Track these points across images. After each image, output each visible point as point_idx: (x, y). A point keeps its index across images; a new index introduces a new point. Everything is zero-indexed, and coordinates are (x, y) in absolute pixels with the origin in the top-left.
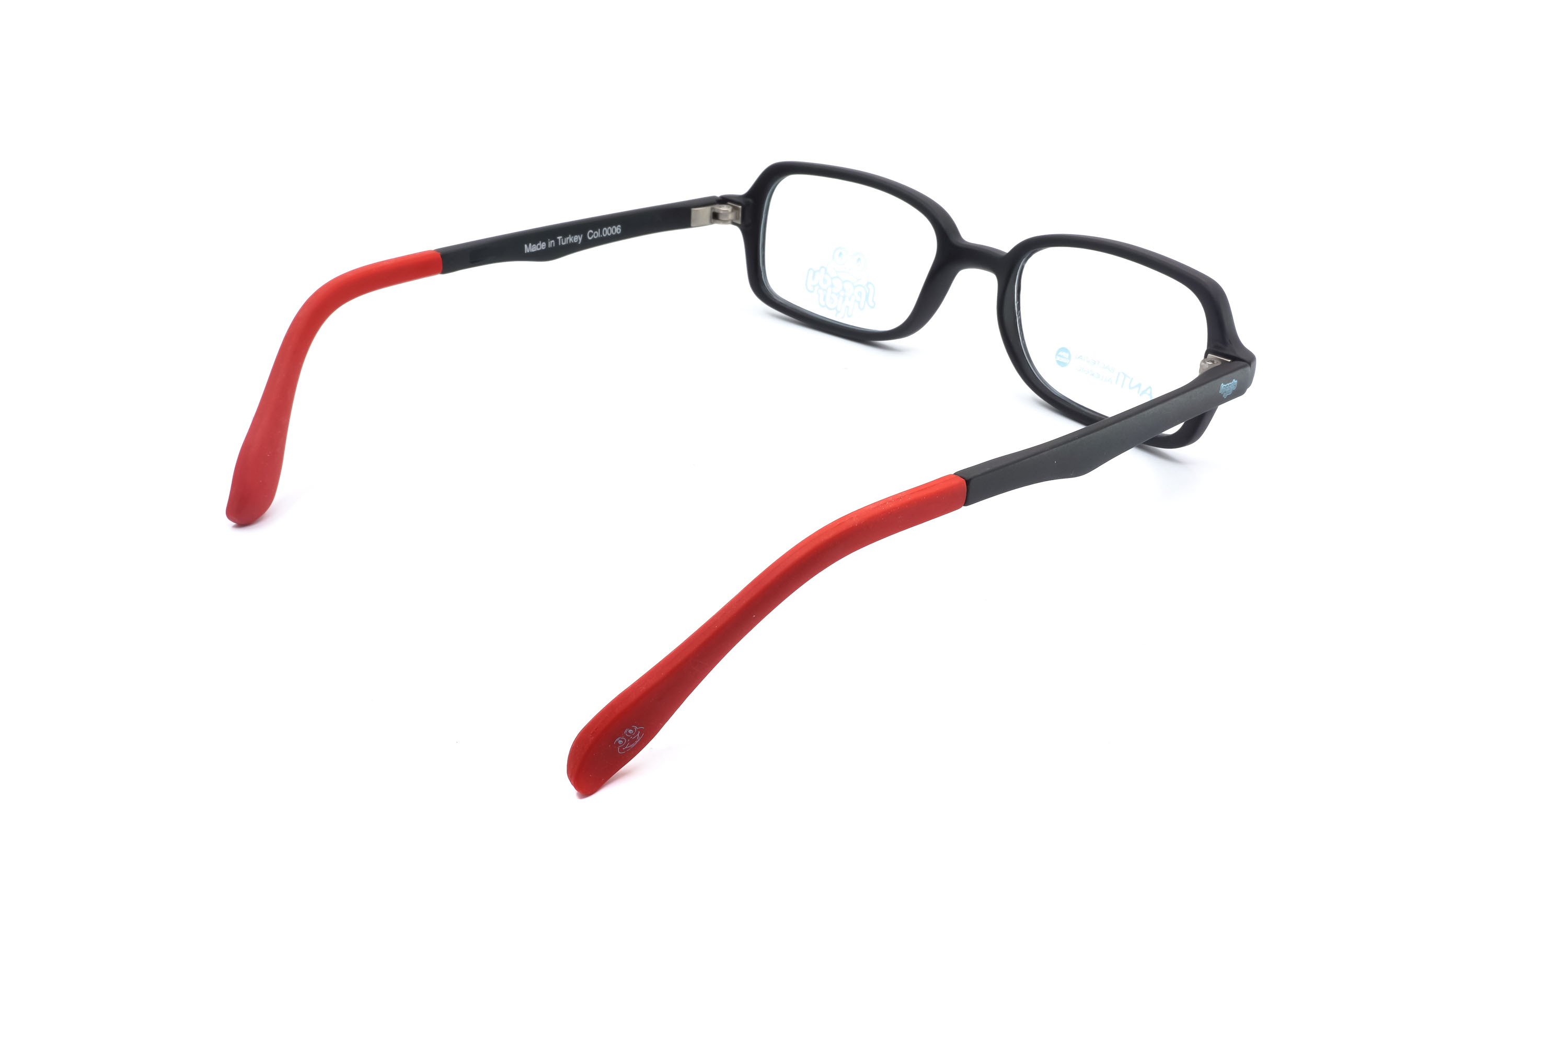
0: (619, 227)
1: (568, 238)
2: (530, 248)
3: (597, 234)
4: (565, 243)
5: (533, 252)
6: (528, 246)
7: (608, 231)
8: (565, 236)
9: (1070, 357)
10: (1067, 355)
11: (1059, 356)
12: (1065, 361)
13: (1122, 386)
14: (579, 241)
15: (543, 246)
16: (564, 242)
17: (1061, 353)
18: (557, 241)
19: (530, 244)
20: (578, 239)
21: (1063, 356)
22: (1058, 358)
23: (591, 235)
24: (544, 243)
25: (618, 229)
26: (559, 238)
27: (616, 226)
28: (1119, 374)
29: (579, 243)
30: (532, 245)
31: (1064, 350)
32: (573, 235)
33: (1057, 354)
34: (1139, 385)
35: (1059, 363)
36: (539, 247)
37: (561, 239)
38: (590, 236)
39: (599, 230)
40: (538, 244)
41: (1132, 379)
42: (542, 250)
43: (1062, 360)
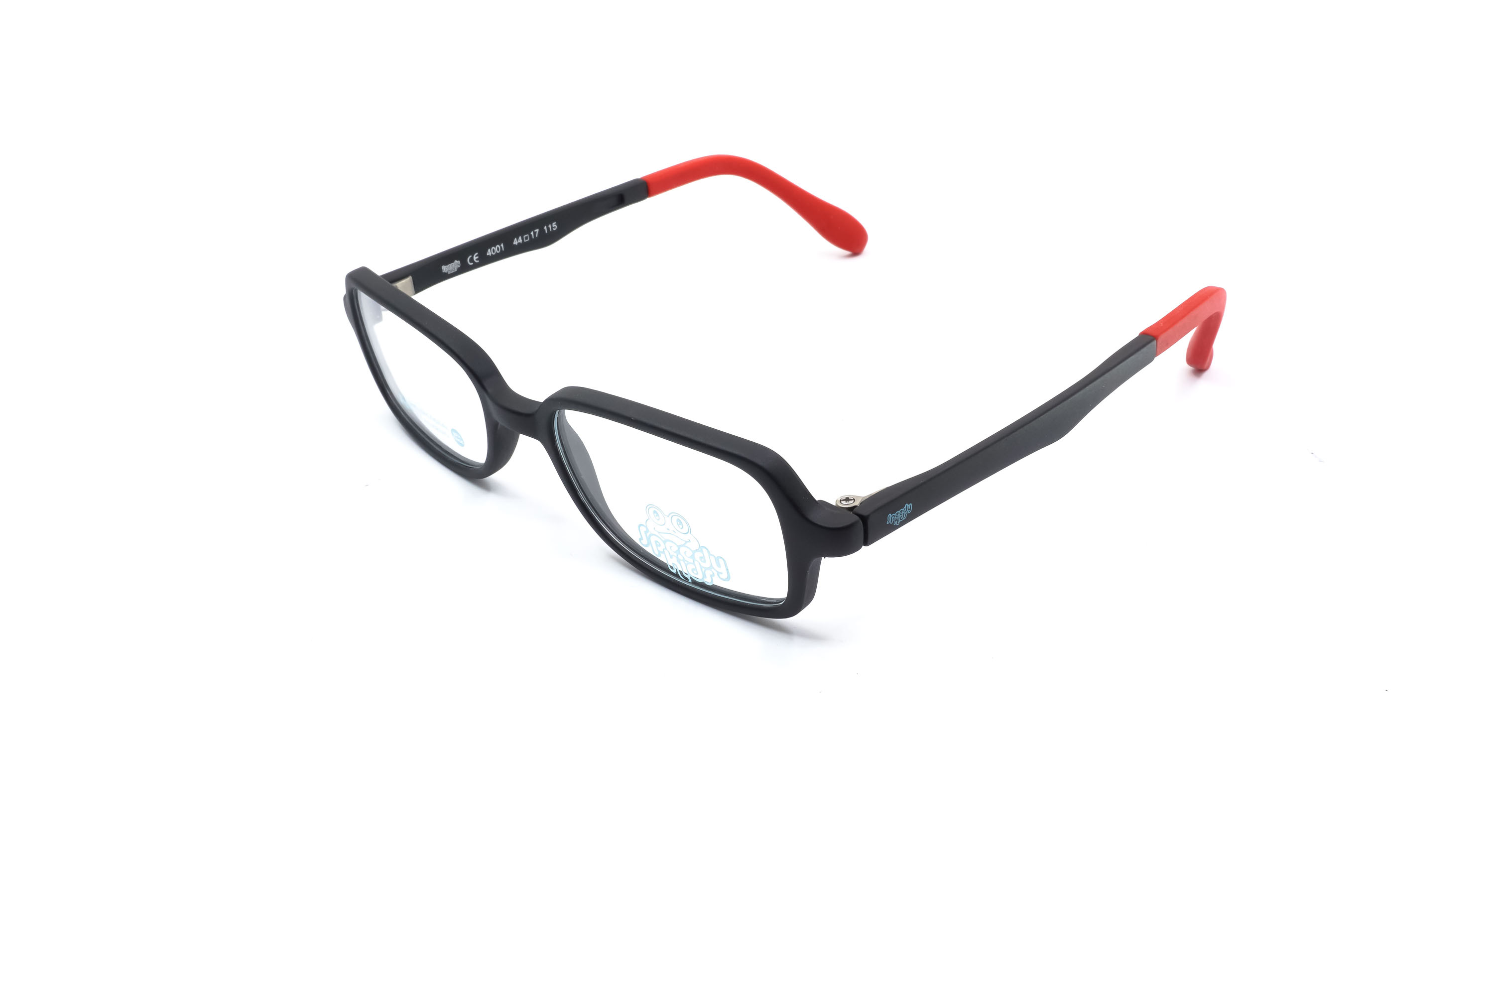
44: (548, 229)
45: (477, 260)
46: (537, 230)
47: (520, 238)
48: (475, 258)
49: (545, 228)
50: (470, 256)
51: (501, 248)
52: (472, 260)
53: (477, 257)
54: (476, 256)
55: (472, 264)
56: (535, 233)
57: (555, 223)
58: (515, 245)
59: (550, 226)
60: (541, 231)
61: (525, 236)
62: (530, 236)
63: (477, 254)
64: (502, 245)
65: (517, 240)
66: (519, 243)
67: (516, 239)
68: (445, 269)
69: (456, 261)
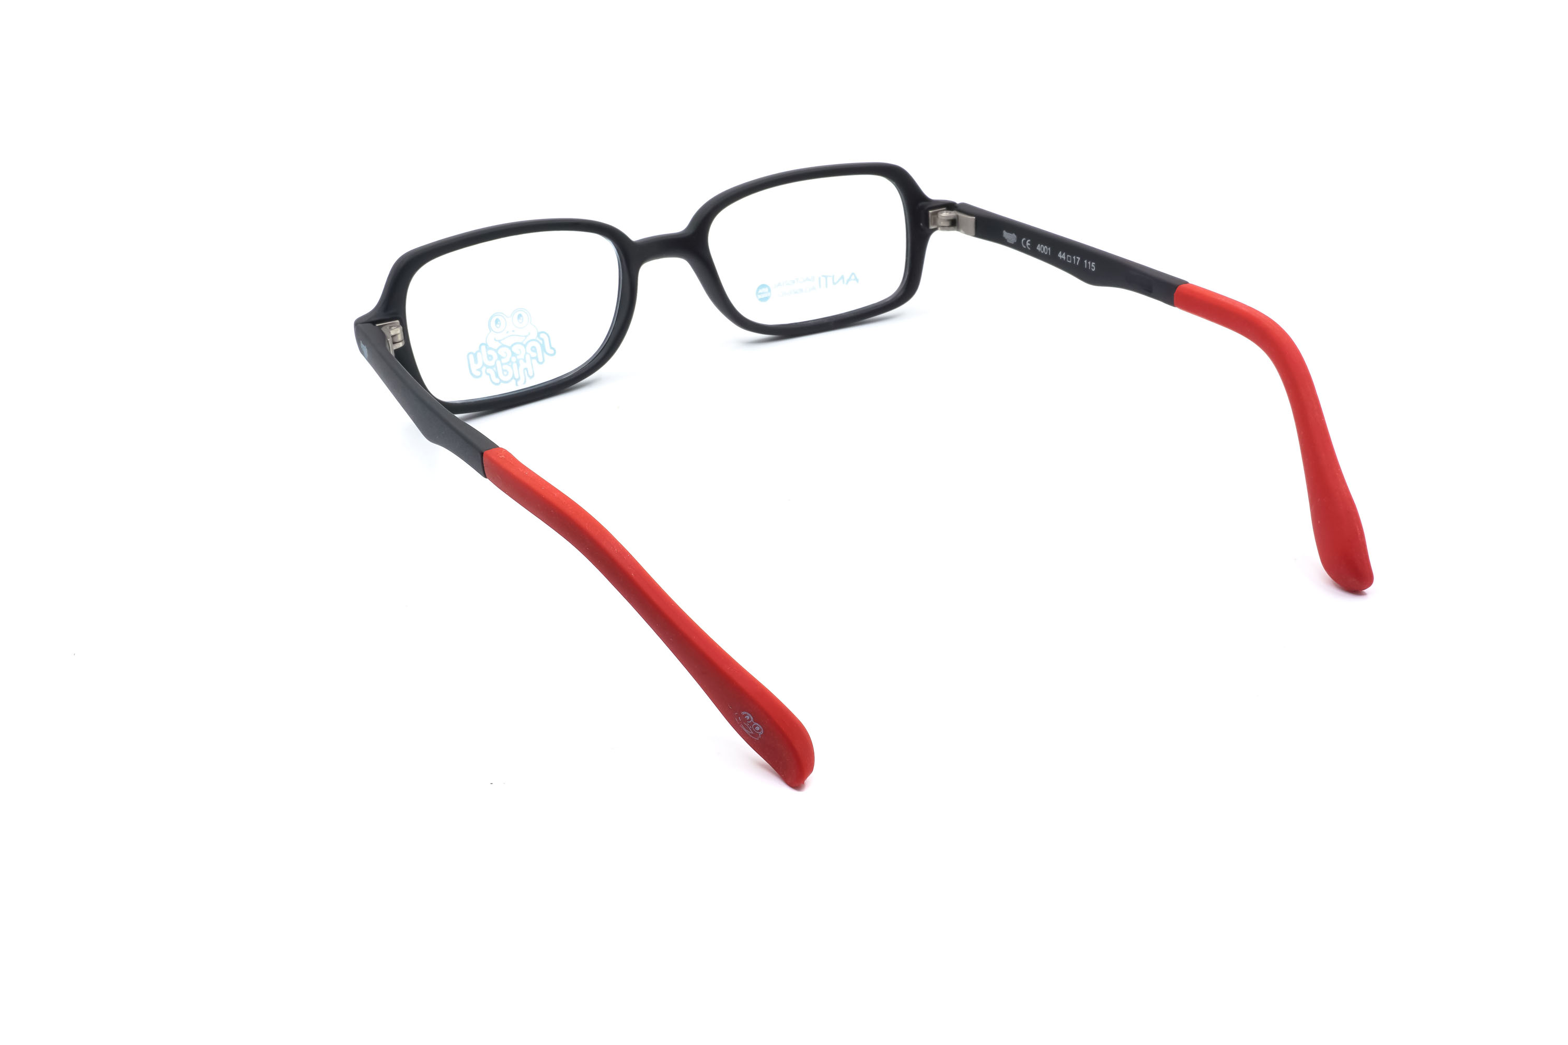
9: (770, 291)
10: (766, 290)
11: (760, 294)
12: (766, 296)
13: (827, 287)
17: (760, 291)
21: (763, 293)
22: (760, 297)
28: (820, 278)
31: (763, 286)
33: (757, 293)
34: (842, 277)
35: (761, 300)
41: (833, 277)
43: (763, 296)
44: (1088, 264)
45: (1029, 246)
46: (1079, 258)
47: (1064, 254)
48: (1028, 244)
49: (1086, 261)
50: (1024, 239)
51: (1048, 252)
52: (1025, 242)
53: (1029, 244)
54: (1029, 242)
55: (1025, 247)
56: (1077, 260)
57: (1094, 263)
58: (1059, 258)
59: (1089, 263)
60: (1082, 262)
61: (1068, 256)
62: (1073, 259)
63: (1029, 241)
64: (1049, 249)
65: (1062, 254)
66: (1062, 259)
67: (1060, 252)
68: (1006, 235)
69: (1014, 235)
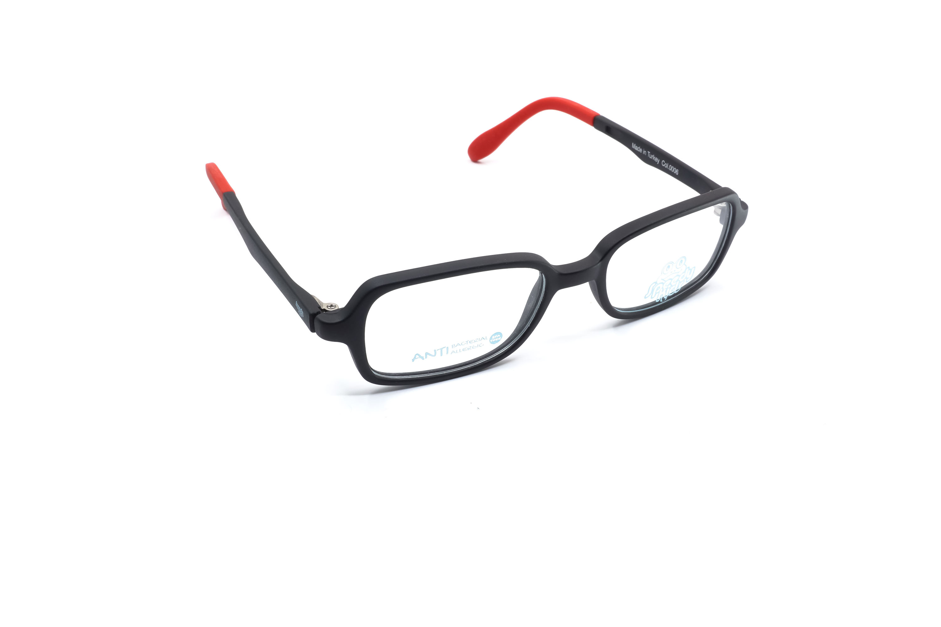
0: (677, 171)
1: (652, 156)
2: (634, 146)
3: (666, 165)
4: (650, 158)
5: (635, 150)
6: (634, 145)
7: (672, 168)
8: (652, 154)
14: (657, 162)
15: (641, 150)
16: (650, 156)
18: (647, 153)
19: (635, 144)
20: (657, 160)
23: (664, 164)
24: (641, 149)
25: (676, 172)
26: (649, 152)
27: (676, 169)
29: (658, 163)
30: (636, 146)
32: (656, 156)
36: (639, 149)
37: (649, 154)
38: (663, 162)
39: (668, 164)
40: (638, 148)
42: (639, 152)
